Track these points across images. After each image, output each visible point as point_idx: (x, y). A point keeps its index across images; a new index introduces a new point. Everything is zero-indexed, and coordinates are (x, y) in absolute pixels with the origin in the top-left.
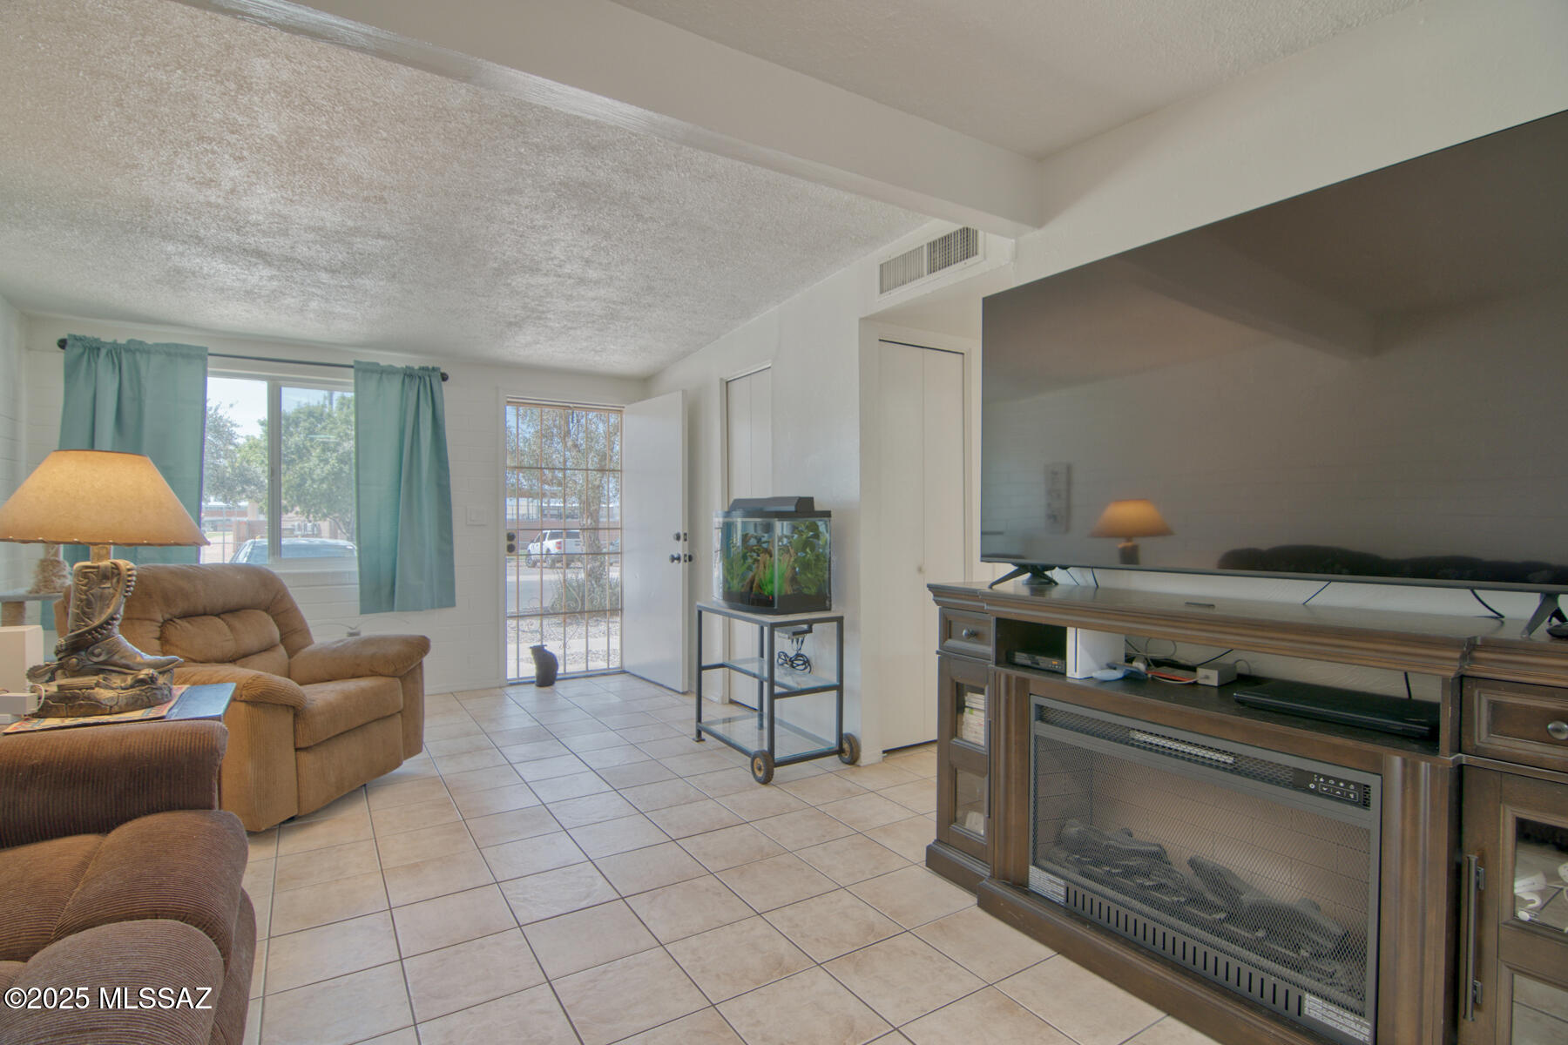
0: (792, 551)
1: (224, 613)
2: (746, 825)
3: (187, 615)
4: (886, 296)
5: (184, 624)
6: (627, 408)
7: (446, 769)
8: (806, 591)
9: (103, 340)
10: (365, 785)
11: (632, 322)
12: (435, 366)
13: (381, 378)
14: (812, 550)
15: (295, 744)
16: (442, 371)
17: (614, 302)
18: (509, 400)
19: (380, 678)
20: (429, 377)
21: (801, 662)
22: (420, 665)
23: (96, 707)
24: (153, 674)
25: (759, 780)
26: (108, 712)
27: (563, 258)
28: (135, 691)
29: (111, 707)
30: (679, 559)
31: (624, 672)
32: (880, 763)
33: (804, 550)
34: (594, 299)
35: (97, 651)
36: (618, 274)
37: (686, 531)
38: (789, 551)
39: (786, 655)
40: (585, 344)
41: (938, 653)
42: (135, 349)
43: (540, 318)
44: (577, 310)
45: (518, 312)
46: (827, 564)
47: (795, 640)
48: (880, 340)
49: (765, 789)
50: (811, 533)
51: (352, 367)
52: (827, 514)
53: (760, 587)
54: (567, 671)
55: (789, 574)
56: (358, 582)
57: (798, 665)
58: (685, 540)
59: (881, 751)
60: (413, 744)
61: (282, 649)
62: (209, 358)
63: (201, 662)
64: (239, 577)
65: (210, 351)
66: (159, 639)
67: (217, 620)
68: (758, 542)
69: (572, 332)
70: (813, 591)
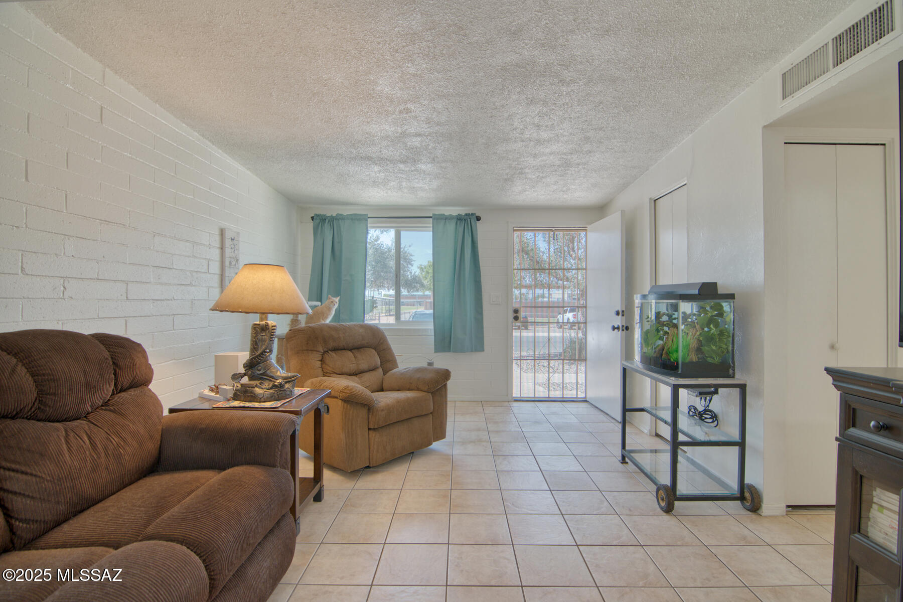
0: (697, 327)
1: (354, 349)
2: (641, 547)
3: (336, 349)
4: (789, 100)
5: (333, 354)
6: (589, 227)
7: (457, 451)
8: (709, 360)
9: (327, 215)
10: (413, 453)
11: (580, 167)
12: (473, 212)
13: (445, 222)
14: (716, 326)
15: (368, 427)
16: (477, 215)
17: (565, 154)
18: (515, 229)
19: (420, 392)
20: (470, 219)
21: (709, 417)
22: (445, 385)
23: (254, 398)
24: (281, 383)
25: (662, 508)
26: (259, 401)
27: (521, 127)
28: (272, 391)
29: (260, 399)
30: (618, 328)
31: (586, 401)
32: (783, 516)
33: (708, 326)
34: (551, 154)
35: (259, 368)
36: (561, 131)
37: (624, 309)
38: (695, 326)
39: (695, 409)
40: (555, 187)
41: (837, 439)
42: (339, 218)
43: (522, 173)
44: (542, 163)
45: (507, 171)
46: (730, 339)
47: (703, 399)
48: (785, 143)
49: (666, 517)
50: (716, 312)
51: (431, 217)
52: (731, 296)
53: (667, 354)
54: (550, 396)
55: (694, 344)
56: (433, 334)
57: (706, 418)
58: (623, 315)
59: (784, 505)
60: (440, 433)
61: (380, 370)
62: (369, 219)
63: (339, 374)
64: (361, 331)
65: (369, 216)
66: (321, 361)
67: (350, 353)
68: (669, 319)
69: (544, 180)
70: (717, 360)
